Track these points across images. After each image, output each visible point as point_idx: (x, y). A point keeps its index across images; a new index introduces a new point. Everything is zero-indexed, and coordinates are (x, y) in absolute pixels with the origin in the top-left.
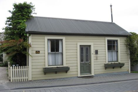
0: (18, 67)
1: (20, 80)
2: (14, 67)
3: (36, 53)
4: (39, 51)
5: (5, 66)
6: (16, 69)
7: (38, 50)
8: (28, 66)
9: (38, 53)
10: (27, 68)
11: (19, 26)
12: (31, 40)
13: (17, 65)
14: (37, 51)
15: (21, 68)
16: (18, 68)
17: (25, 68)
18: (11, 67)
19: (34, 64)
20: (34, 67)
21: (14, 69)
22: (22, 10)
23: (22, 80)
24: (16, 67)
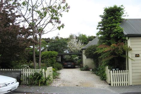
0: (118, 71)
1: (121, 85)
2: (114, 71)
3: (136, 57)
4: (139, 55)
5: (86, 70)
6: (116, 73)
7: (137, 53)
8: (128, 71)
9: (138, 57)
10: (127, 72)
11: (115, 30)
12: (130, 43)
13: (117, 69)
14: (136, 55)
15: (121, 72)
16: (118, 73)
17: (125, 72)
18: (111, 71)
19: (134, 68)
20: (135, 71)
21: (114, 73)
22: (113, 14)
23: (123, 85)
24: (116, 71)
